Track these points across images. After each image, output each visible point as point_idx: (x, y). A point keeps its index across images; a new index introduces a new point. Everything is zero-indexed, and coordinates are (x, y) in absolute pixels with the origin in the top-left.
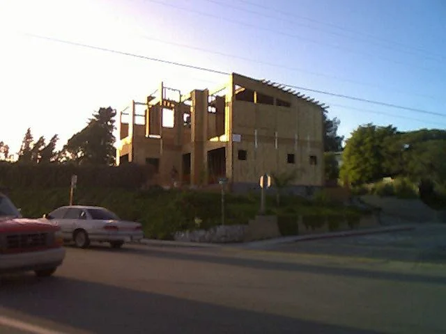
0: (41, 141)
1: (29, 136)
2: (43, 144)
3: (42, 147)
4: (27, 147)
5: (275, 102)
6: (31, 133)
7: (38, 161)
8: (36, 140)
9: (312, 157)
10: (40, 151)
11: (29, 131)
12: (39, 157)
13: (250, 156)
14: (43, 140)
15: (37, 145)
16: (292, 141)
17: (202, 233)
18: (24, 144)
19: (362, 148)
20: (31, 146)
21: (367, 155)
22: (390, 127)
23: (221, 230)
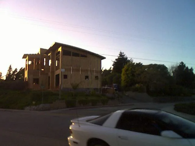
0: (16, 70)
1: (10, 68)
2: (17, 72)
3: (16, 73)
4: (10, 73)
5: (80, 56)
6: (12, 67)
7: (14, 79)
8: (13, 70)
9: (96, 77)
10: (15, 75)
11: (10, 66)
12: (15, 77)
13: (69, 77)
14: (17, 70)
15: (14, 72)
16: (87, 71)
17: (34, 107)
18: (8, 72)
19: (127, 72)
20: (12, 73)
21: (129, 75)
22: (140, 63)
23: (41, 106)
